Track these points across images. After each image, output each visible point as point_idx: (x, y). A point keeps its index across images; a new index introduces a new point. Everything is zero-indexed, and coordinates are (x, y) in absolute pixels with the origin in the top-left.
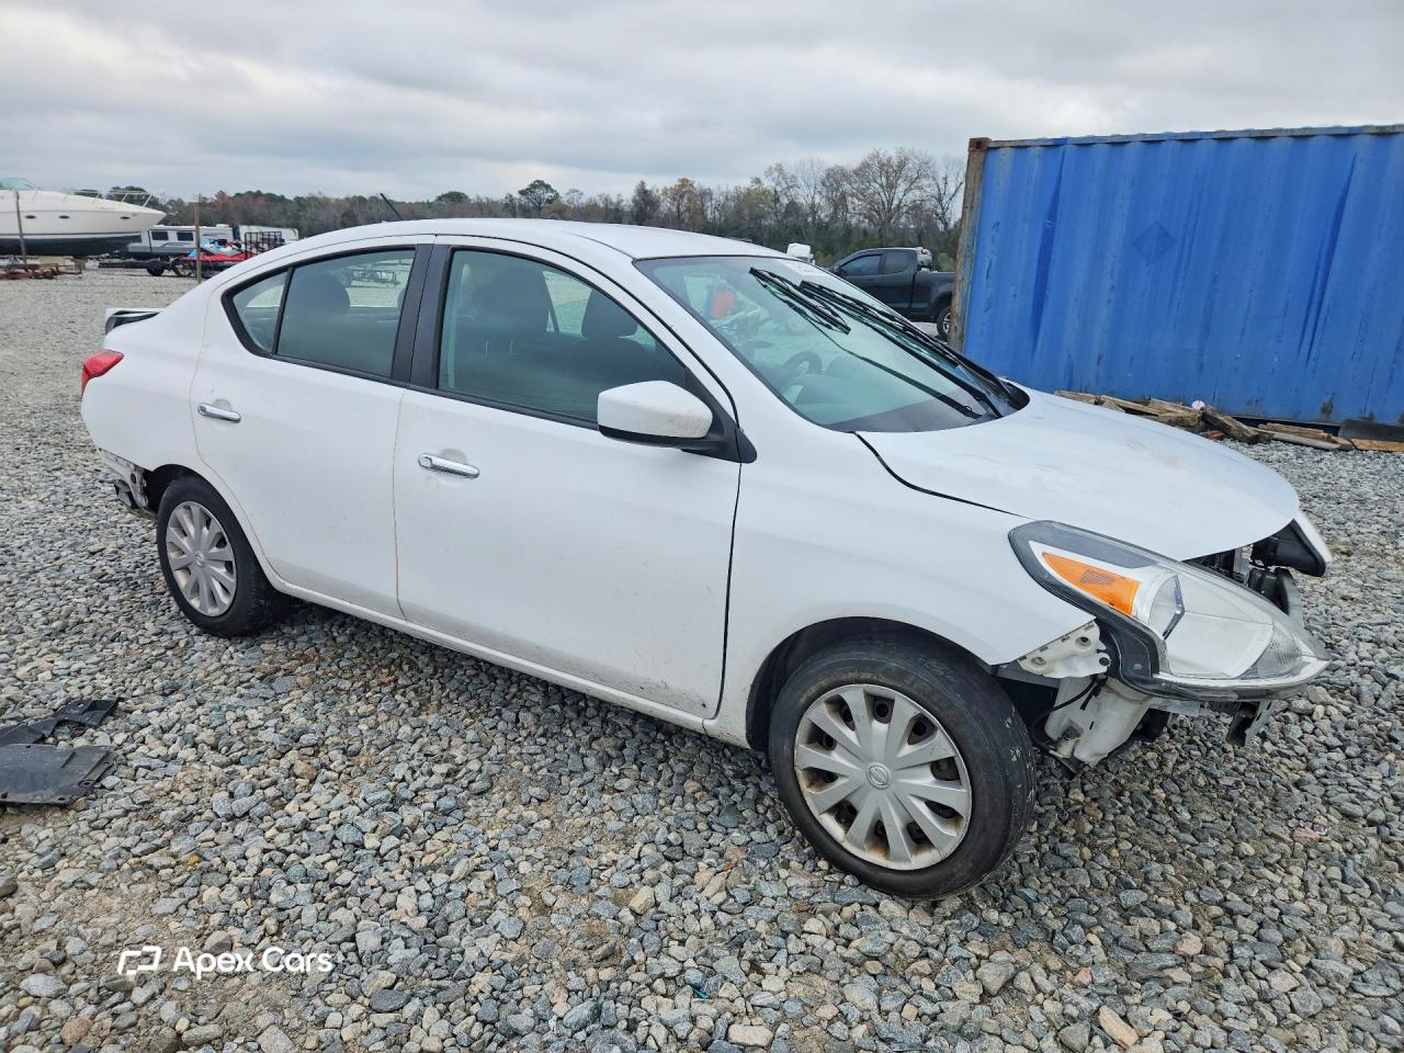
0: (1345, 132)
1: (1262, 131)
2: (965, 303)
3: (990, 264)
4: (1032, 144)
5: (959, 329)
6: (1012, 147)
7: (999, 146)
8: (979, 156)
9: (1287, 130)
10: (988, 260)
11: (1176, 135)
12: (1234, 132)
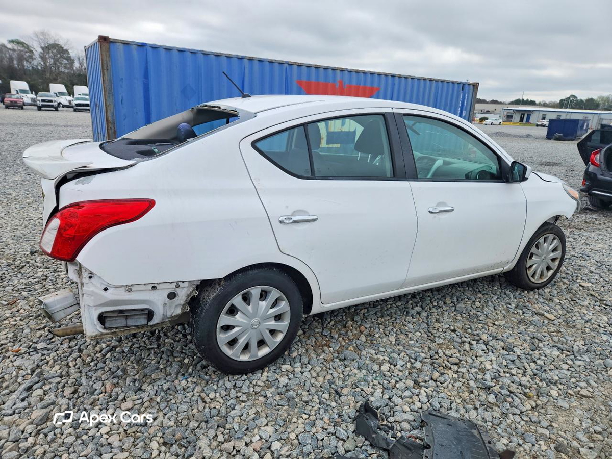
0: (241, 57)
1: (217, 53)
2: (113, 116)
3: (122, 97)
4: (130, 43)
5: (113, 128)
6: (122, 43)
7: (115, 42)
8: (105, 45)
9: (224, 54)
10: (120, 96)
11: (189, 50)
12: (208, 52)
